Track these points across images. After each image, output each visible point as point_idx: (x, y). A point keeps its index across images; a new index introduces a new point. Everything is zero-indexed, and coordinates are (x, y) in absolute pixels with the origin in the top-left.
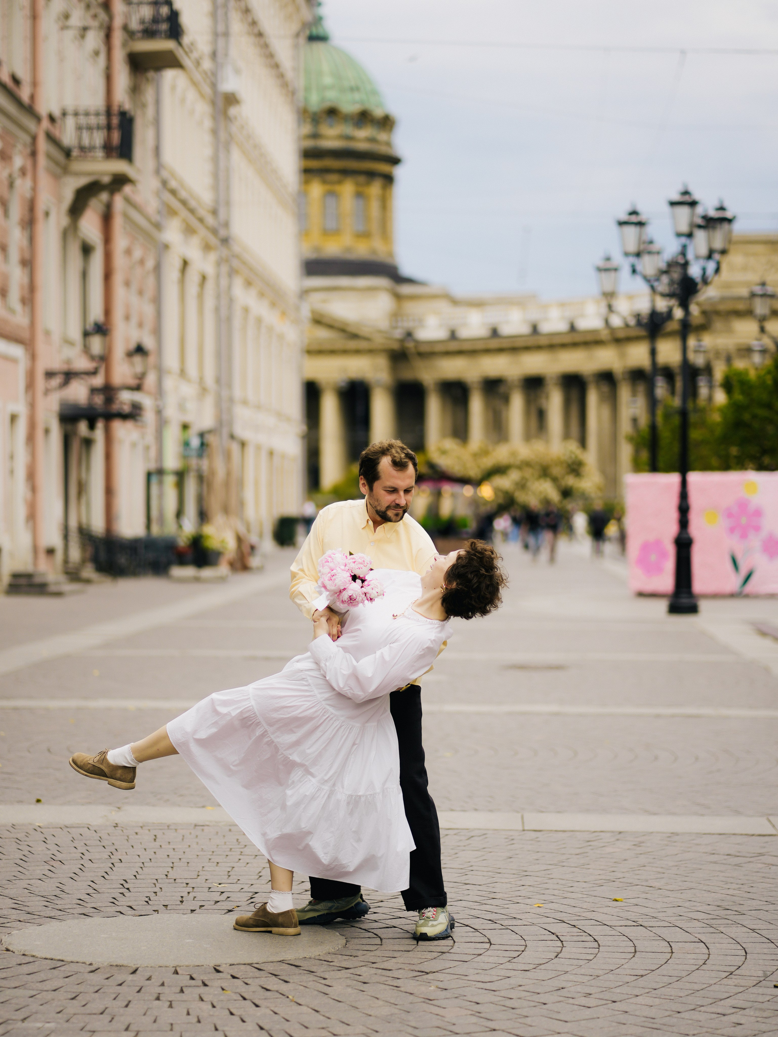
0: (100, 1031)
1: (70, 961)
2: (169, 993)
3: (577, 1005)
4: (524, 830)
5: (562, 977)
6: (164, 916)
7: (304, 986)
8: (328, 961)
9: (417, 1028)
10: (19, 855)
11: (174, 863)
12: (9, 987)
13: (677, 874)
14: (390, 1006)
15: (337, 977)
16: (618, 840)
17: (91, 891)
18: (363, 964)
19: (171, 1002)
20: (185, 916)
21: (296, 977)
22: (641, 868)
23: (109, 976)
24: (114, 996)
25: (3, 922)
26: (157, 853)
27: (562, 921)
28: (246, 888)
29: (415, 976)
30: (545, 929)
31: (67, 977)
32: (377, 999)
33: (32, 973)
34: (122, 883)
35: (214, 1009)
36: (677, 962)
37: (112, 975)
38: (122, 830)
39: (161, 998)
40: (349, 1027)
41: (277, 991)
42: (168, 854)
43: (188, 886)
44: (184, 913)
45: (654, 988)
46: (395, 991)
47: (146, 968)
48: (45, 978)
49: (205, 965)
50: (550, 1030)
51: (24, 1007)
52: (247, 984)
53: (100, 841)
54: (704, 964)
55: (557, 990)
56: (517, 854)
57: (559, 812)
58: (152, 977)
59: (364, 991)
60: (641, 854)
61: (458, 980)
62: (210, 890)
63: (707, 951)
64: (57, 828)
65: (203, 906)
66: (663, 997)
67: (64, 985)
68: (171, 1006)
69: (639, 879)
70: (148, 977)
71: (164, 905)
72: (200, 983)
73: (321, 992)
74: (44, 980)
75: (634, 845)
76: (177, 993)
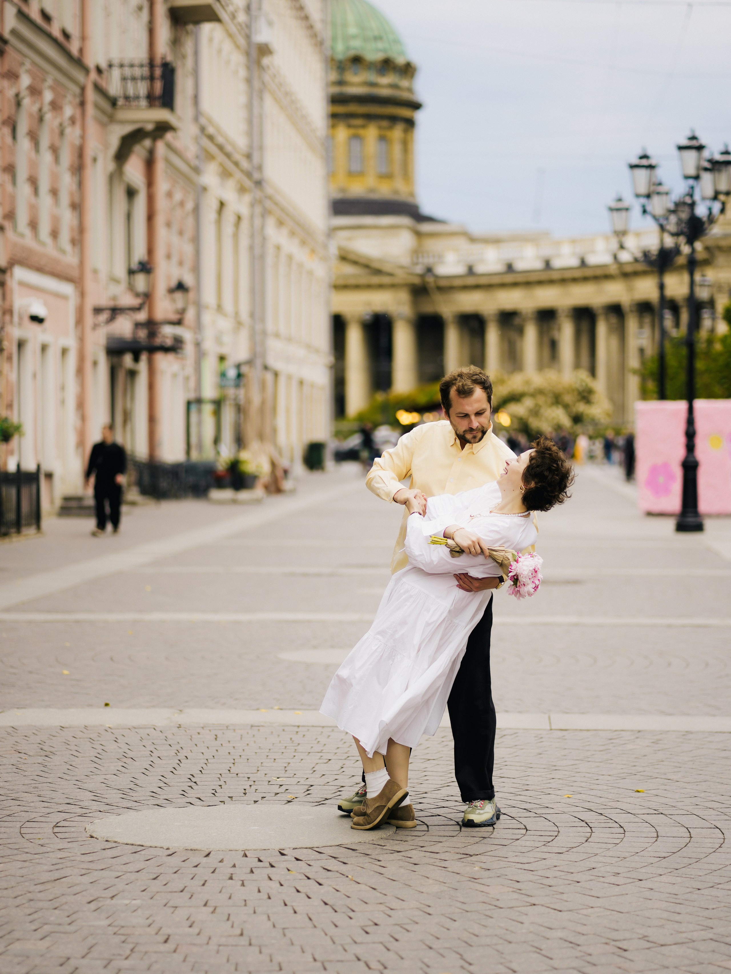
0: (181, 907)
1: (149, 846)
2: (241, 873)
3: (607, 883)
4: (551, 730)
5: (593, 859)
6: (230, 807)
7: (361, 867)
8: (381, 846)
9: (465, 903)
10: (94, 753)
11: (235, 760)
12: (96, 869)
13: (692, 768)
14: (440, 884)
15: (391, 859)
16: (637, 738)
17: (162, 784)
18: (413, 847)
19: (243, 881)
20: (249, 806)
21: (353, 859)
22: (659, 763)
23: (185, 859)
24: (192, 876)
25: (85, 813)
26: (219, 751)
27: (590, 810)
28: (302, 781)
29: (460, 858)
30: (575, 817)
31: (147, 860)
32: (428, 878)
33: (115, 856)
34: (189, 778)
35: (282, 887)
36: (696, 846)
37: (187, 858)
38: (185, 731)
39: (234, 878)
40: (404, 903)
41: (337, 872)
42: (229, 752)
43: (250, 780)
44: (248, 803)
45: (676, 868)
46: (443, 871)
47: (218, 852)
48: (128, 861)
49: (271, 849)
50: (584, 905)
51: (112, 886)
52: (309, 865)
53: (166, 740)
54: (720, 847)
55: (589, 870)
56: (546, 751)
57: (583, 713)
58: (224, 859)
59: (415, 871)
60: (659, 750)
61: (499, 861)
62: (270, 783)
63: (722, 836)
64: (125, 729)
65: (265, 797)
66: (684, 876)
67: (145, 867)
68: (243, 885)
69: (658, 773)
70: (220, 860)
71: (229, 797)
72: (268, 865)
73: (377, 872)
74: (127, 862)
75: (653, 742)
76: (248, 873)
